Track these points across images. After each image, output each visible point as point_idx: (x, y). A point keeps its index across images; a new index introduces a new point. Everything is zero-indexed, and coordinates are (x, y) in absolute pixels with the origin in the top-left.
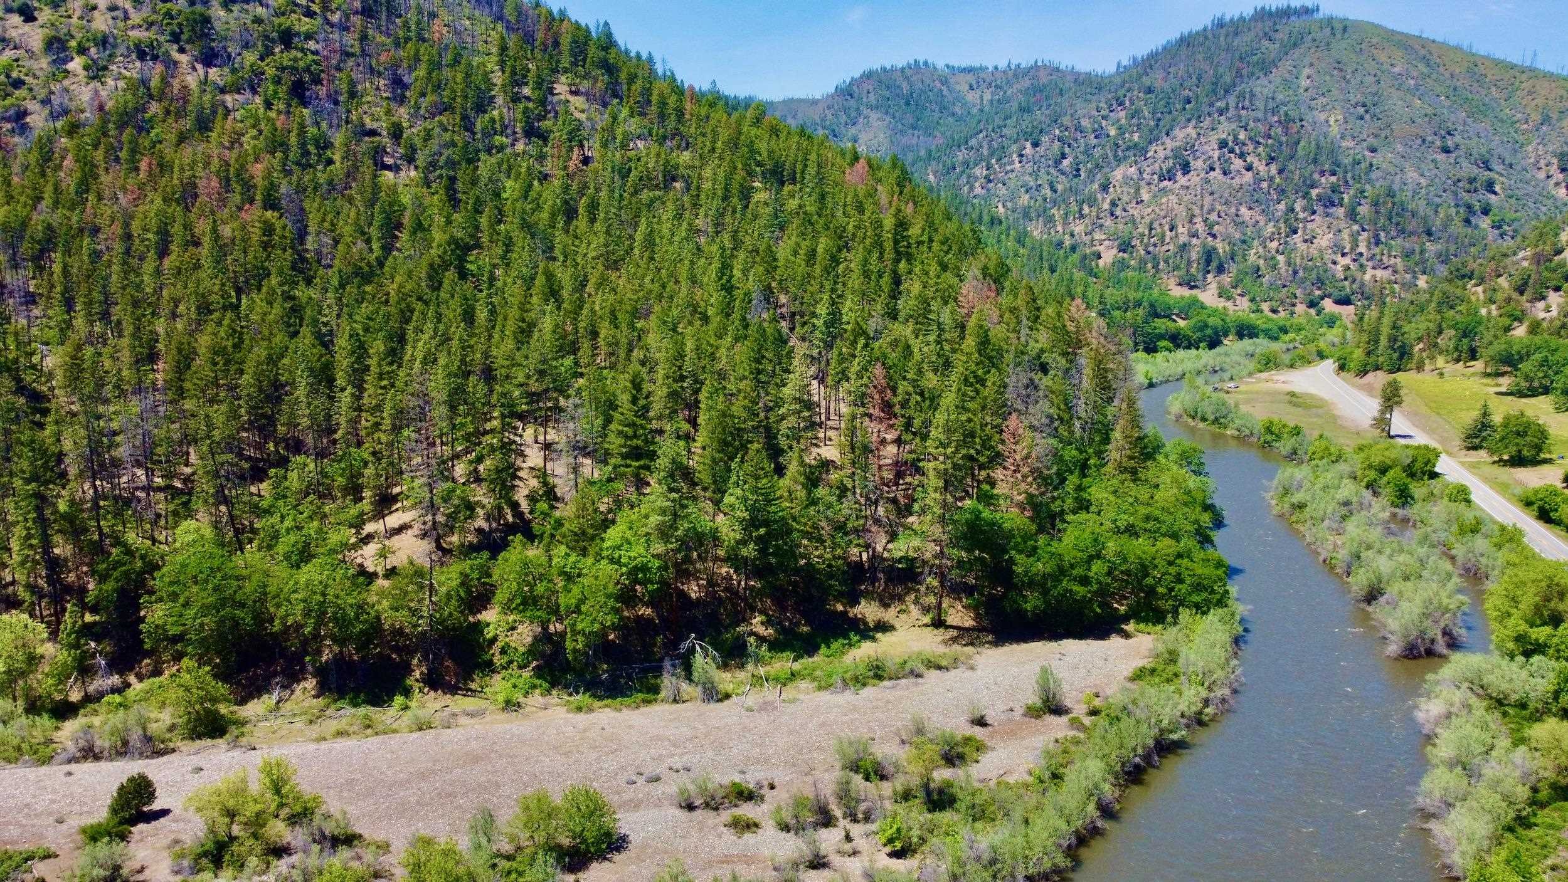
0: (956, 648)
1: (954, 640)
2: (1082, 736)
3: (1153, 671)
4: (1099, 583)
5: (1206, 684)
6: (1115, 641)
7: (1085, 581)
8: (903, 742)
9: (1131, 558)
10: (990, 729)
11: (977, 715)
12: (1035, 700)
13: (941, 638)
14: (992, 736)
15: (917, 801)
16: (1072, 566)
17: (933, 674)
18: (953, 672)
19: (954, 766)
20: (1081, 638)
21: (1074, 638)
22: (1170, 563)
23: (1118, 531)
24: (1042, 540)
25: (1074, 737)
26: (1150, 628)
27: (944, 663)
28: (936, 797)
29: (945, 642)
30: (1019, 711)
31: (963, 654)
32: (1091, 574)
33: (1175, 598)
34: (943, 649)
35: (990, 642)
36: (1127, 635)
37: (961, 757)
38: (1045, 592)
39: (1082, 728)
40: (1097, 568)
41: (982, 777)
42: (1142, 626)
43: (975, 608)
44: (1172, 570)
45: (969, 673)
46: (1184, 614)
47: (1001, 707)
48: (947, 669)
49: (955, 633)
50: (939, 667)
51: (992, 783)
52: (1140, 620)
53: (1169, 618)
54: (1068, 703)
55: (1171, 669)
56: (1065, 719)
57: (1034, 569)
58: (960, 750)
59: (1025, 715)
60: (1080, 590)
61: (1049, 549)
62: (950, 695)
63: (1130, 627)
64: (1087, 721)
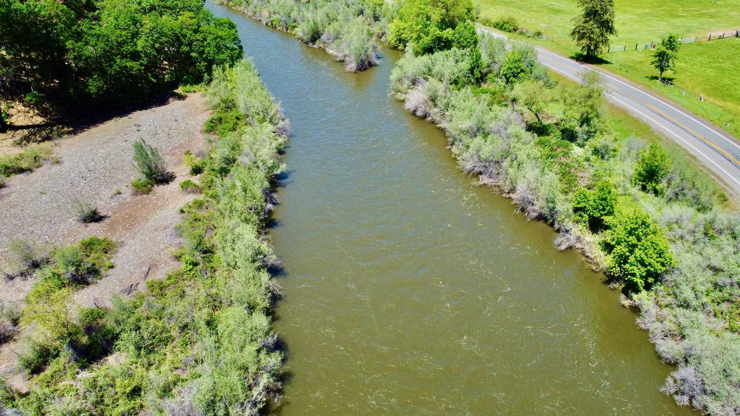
0: (33, 145)
1: (27, 139)
2: (201, 197)
3: (220, 120)
4: (147, 55)
5: (268, 119)
6: (174, 104)
7: (135, 56)
8: (11, 278)
9: (166, 30)
10: (107, 221)
11: (87, 211)
12: (140, 177)
13: (11, 141)
14: (112, 229)
15: (62, 360)
16: (120, 44)
17: (16, 179)
18: (37, 173)
19: (88, 284)
20: (146, 108)
21: (141, 109)
22: (196, 31)
23: (145, 11)
24: (84, 25)
25: (195, 203)
26: (196, 87)
27: (24, 166)
28: (84, 340)
29: (19, 144)
30: (127, 193)
31: (41, 150)
32: (139, 48)
33: (206, 59)
34: (18, 151)
35: (69, 133)
36: (181, 97)
37: (94, 272)
38: (103, 73)
39: (198, 190)
40: (140, 44)
41: (127, 284)
42: (188, 87)
43: (37, 105)
44: (199, 36)
45: (56, 168)
46: (217, 71)
47: (106, 193)
48: (29, 170)
49: (26, 132)
50: (21, 171)
51: (142, 288)
52: (185, 83)
53: (206, 76)
54: (170, 169)
55: (233, 114)
56: (174, 186)
57: (87, 53)
58: (88, 262)
59: (136, 194)
60: (134, 65)
61: (93, 32)
62: (44, 197)
63: (180, 90)
64: (196, 180)
